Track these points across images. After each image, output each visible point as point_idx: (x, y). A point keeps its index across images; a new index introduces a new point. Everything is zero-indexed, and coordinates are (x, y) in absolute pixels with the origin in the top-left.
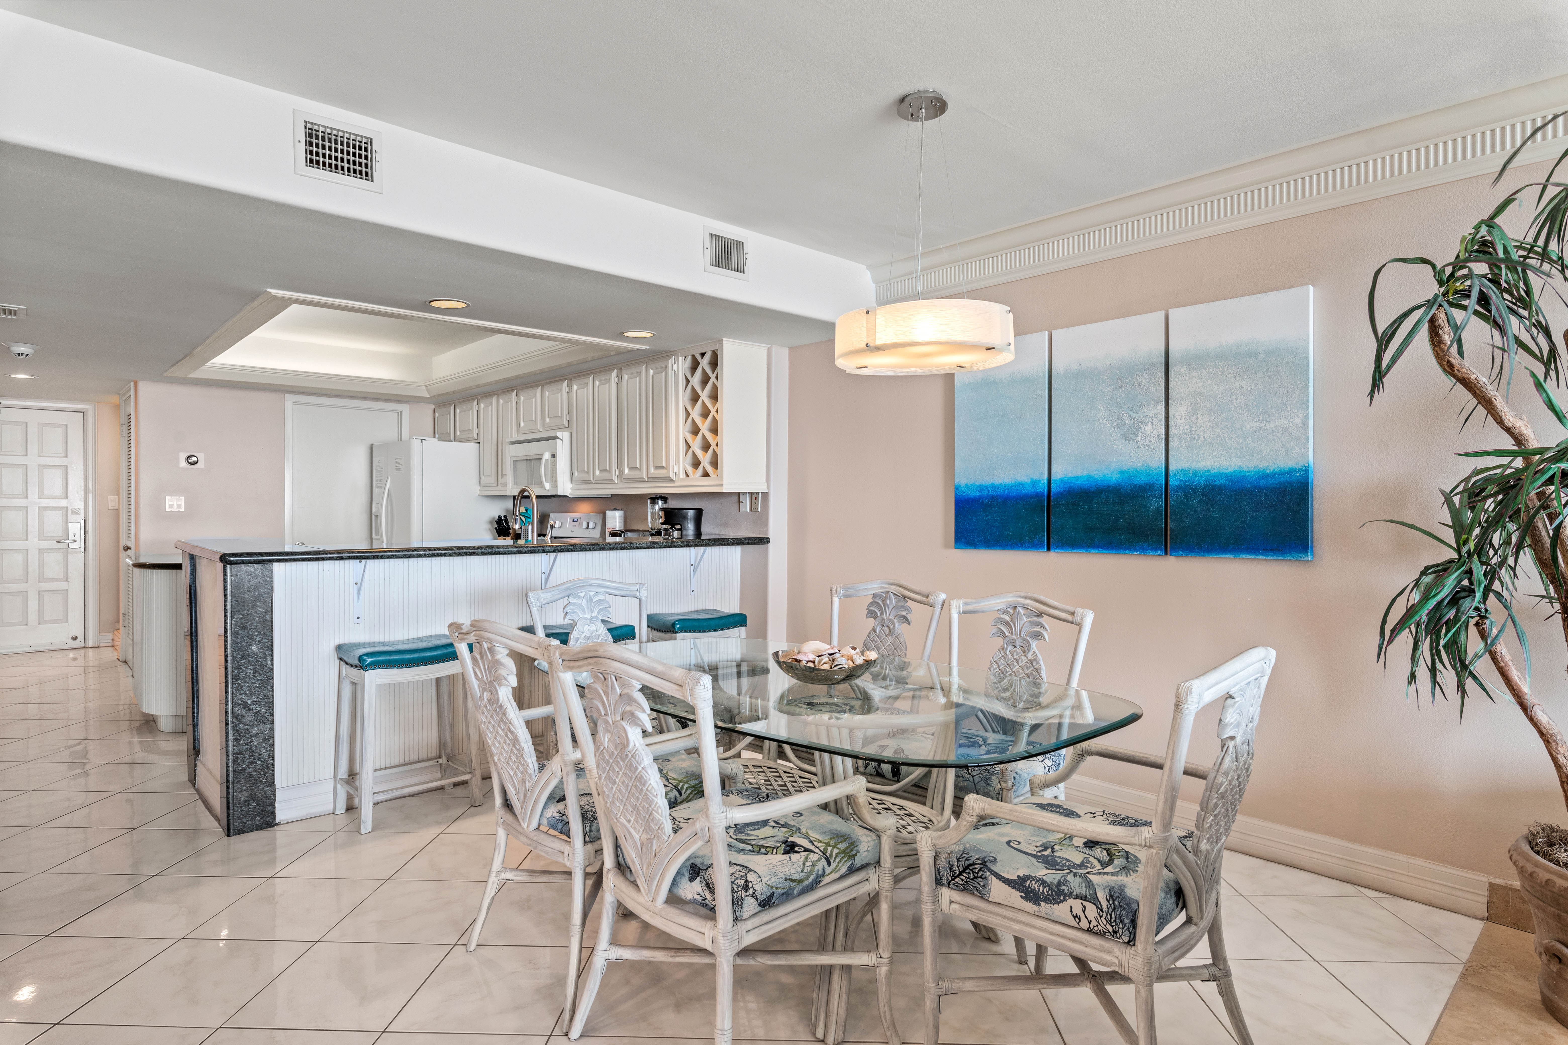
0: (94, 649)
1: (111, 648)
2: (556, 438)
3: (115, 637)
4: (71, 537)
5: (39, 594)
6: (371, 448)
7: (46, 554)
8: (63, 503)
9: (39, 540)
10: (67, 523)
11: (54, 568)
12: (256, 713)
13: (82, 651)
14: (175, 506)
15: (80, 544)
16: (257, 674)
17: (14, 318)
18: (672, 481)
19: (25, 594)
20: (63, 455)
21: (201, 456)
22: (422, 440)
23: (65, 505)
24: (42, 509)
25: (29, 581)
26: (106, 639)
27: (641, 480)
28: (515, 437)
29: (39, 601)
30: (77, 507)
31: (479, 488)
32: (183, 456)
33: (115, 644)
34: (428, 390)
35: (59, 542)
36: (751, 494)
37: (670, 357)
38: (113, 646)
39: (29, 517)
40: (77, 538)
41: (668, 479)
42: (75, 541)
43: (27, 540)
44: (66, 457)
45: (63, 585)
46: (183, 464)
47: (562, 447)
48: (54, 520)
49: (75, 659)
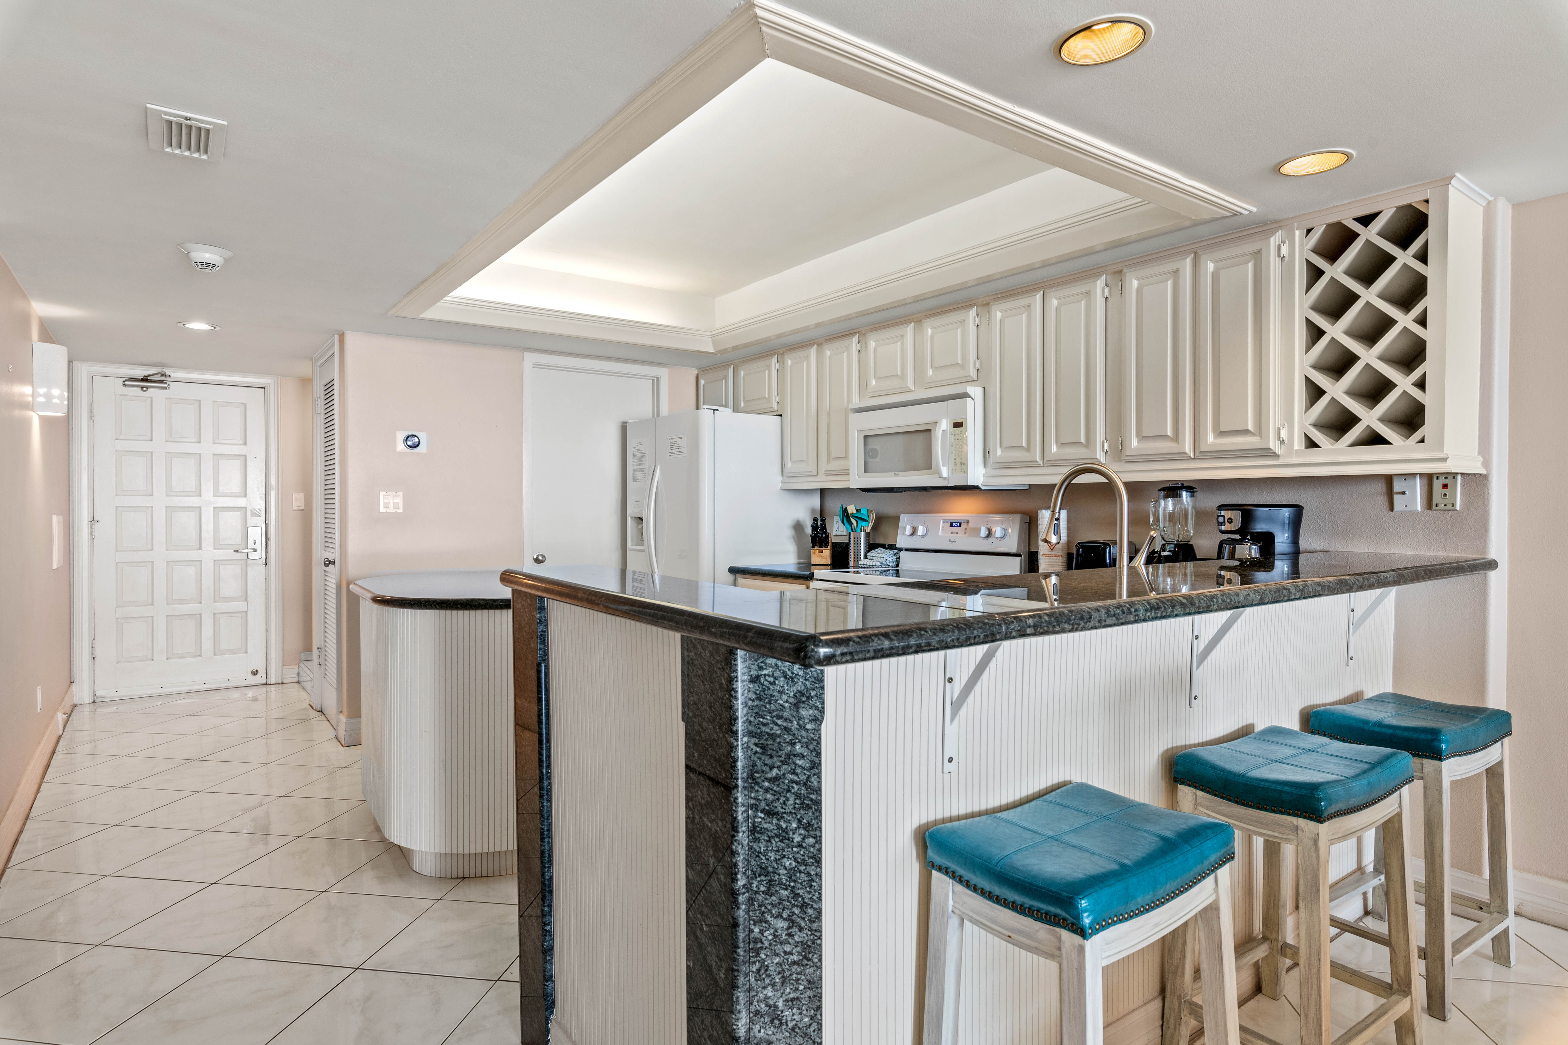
0: (277, 685)
1: (296, 685)
2: (965, 395)
3: (301, 672)
4: (251, 545)
5: (214, 618)
6: (624, 428)
7: (222, 567)
8: (241, 502)
9: (214, 549)
10: (246, 529)
11: (231, 587)
12: (793, 1029)
13: (264, 689)
14: (392, 505)
15: (260, 554)
16: (795, 930)
17: (204, 157)
18: (1275, 455)
19: (198, 618)
20: (241, 442)
21: (423, 436)
22: (714, 410)
23: (244, 505)
24: (217, 510)
25: (203, 602)
26: (291, 674)
27: (1181, 457)
28: (856, 403)
29: (214, 625)
30: (257, 507)
31: (780, 478)
32: (401, 436)
33: (301, 679)
34: (715, 344)
35: (237, 551)
36: (1429, 478)
37: (1273, 232)
38: (298, 682)
39: (203, 520)
40: (258, 546)
41: (1268, 453)
42: (255, 550)
43: (200, 549)
44: (245, 444)
45: (241, 606)
46: (401, 447)
47: (973, 412)
48: (231, 522)
49: (255, 699)
